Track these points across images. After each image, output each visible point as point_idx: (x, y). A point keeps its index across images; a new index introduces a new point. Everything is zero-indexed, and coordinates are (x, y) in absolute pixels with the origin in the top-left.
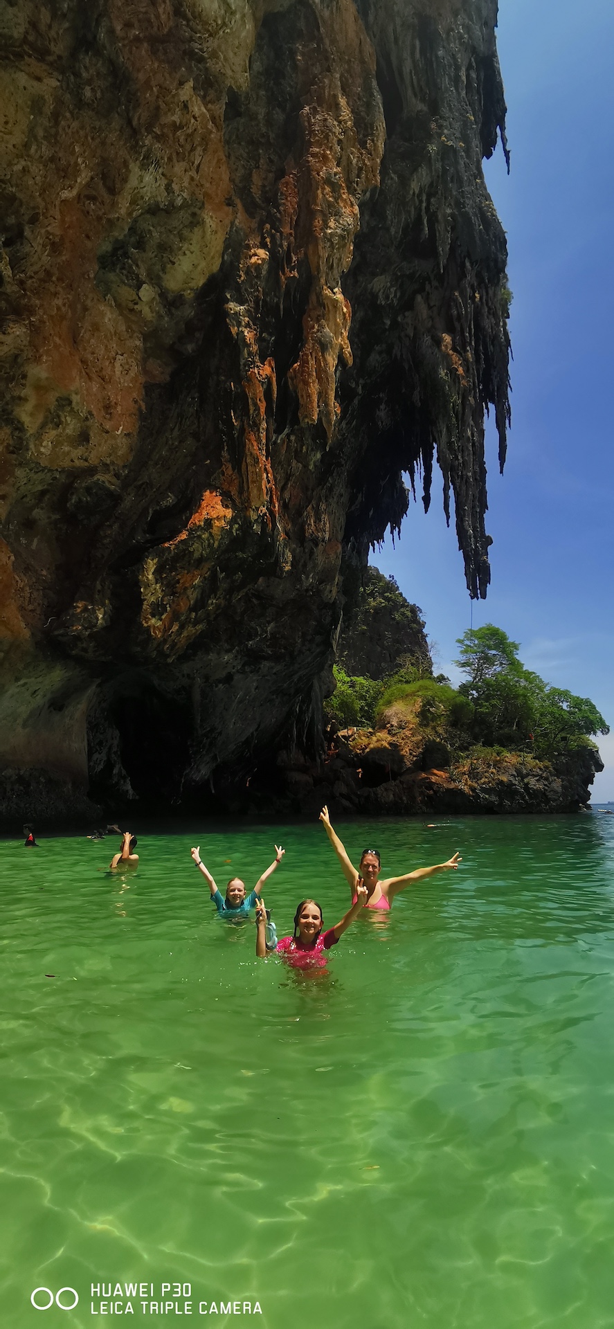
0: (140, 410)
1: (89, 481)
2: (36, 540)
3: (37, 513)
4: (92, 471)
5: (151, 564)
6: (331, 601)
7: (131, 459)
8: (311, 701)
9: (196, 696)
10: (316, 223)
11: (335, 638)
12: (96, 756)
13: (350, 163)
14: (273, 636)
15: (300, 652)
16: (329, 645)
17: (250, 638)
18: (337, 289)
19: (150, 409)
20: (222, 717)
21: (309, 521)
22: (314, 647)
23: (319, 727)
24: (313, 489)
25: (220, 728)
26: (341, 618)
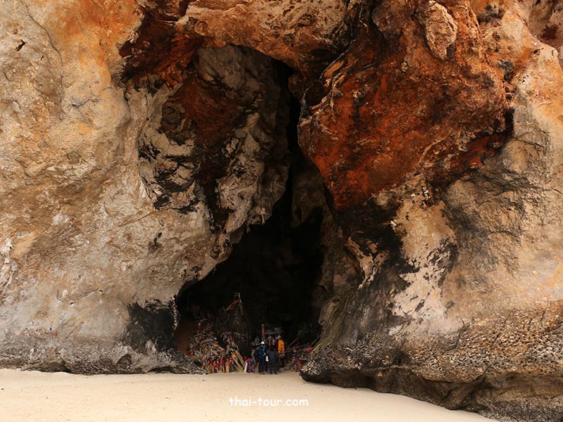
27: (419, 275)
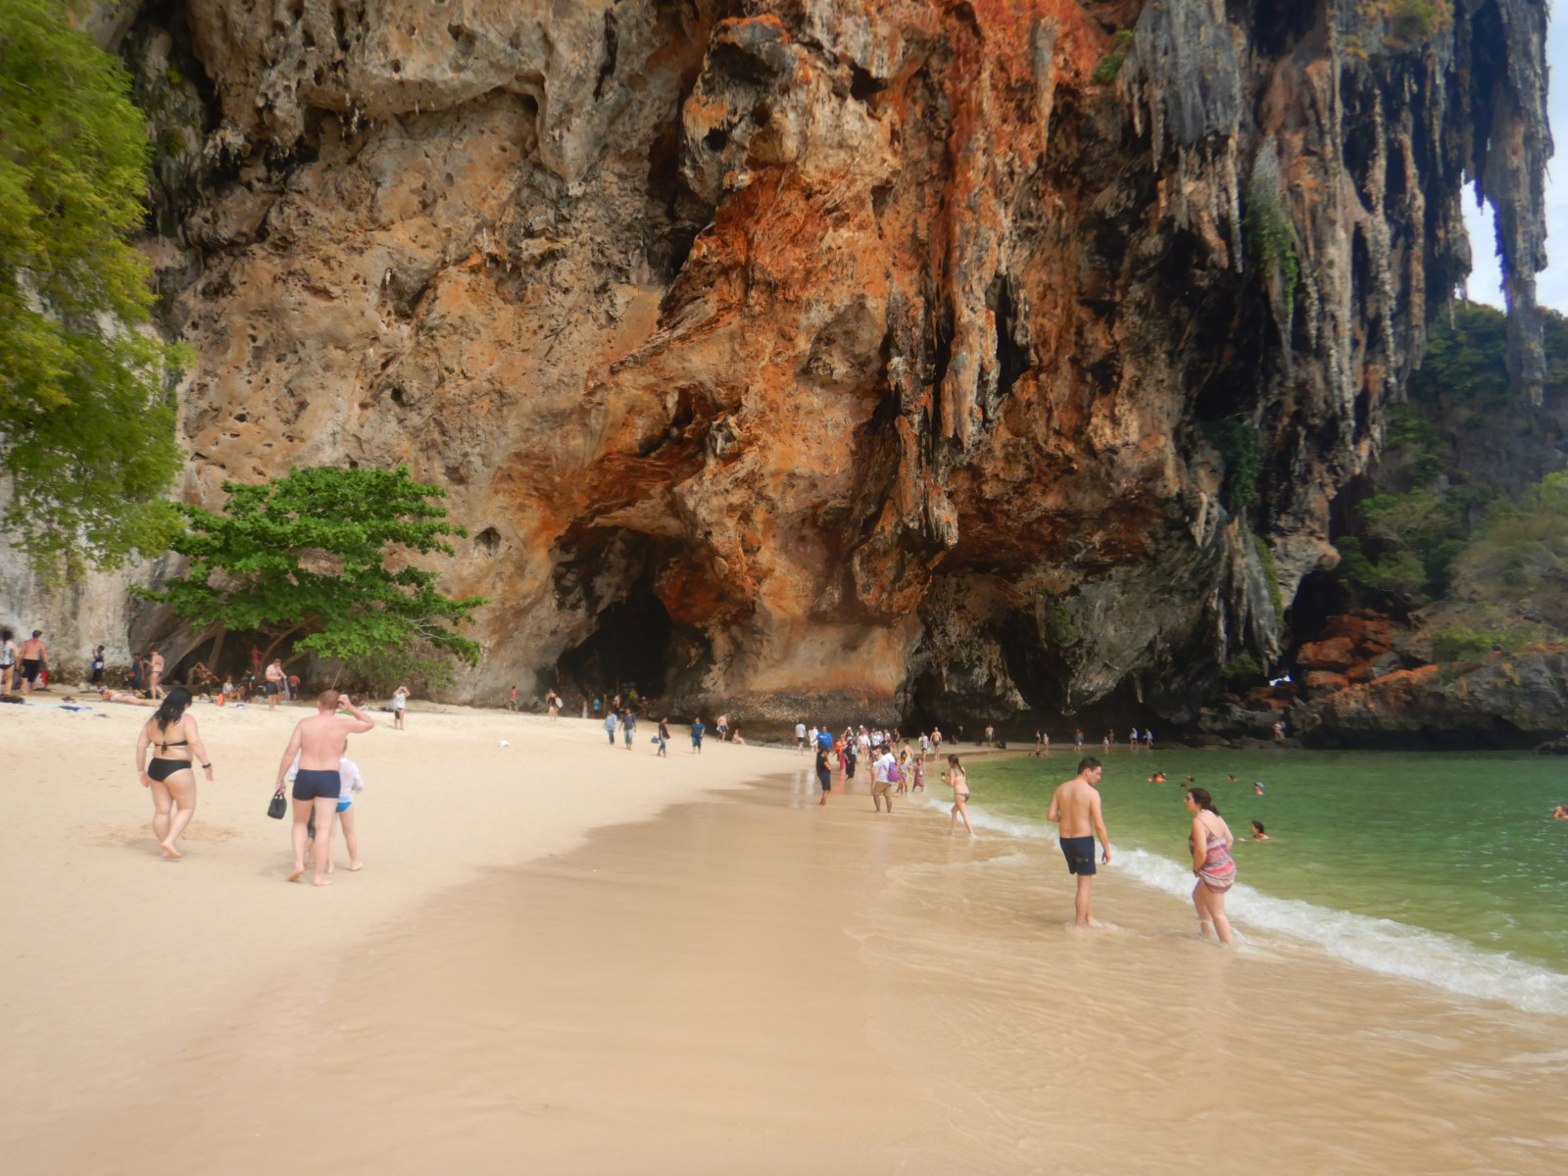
0: (851, 451)
1: (826, 507)
2: (809, 548)
3: (804, 531)
4: (825, 502)
5: (858, 561)
6: (1174, 494)
7: (851, 483)
8: (1240, 592)
9: (1040, 612)
10: (954, 261)
11: (1198, 530)
12: (977, 671)
13: (995, 168)
14: (1105, 544)
15: (1158, 551)
16: (1192, 538)
17: (1074, 552)
18: (981, 306)
19: (859, 445)
20: (1085, 627)
21: (1100, 432)
22: (1176, 543)
23: (1262, 622)
24: (1089, 407)
25: (1089, 638)
26: (1205, 506)
27: (717, 667)
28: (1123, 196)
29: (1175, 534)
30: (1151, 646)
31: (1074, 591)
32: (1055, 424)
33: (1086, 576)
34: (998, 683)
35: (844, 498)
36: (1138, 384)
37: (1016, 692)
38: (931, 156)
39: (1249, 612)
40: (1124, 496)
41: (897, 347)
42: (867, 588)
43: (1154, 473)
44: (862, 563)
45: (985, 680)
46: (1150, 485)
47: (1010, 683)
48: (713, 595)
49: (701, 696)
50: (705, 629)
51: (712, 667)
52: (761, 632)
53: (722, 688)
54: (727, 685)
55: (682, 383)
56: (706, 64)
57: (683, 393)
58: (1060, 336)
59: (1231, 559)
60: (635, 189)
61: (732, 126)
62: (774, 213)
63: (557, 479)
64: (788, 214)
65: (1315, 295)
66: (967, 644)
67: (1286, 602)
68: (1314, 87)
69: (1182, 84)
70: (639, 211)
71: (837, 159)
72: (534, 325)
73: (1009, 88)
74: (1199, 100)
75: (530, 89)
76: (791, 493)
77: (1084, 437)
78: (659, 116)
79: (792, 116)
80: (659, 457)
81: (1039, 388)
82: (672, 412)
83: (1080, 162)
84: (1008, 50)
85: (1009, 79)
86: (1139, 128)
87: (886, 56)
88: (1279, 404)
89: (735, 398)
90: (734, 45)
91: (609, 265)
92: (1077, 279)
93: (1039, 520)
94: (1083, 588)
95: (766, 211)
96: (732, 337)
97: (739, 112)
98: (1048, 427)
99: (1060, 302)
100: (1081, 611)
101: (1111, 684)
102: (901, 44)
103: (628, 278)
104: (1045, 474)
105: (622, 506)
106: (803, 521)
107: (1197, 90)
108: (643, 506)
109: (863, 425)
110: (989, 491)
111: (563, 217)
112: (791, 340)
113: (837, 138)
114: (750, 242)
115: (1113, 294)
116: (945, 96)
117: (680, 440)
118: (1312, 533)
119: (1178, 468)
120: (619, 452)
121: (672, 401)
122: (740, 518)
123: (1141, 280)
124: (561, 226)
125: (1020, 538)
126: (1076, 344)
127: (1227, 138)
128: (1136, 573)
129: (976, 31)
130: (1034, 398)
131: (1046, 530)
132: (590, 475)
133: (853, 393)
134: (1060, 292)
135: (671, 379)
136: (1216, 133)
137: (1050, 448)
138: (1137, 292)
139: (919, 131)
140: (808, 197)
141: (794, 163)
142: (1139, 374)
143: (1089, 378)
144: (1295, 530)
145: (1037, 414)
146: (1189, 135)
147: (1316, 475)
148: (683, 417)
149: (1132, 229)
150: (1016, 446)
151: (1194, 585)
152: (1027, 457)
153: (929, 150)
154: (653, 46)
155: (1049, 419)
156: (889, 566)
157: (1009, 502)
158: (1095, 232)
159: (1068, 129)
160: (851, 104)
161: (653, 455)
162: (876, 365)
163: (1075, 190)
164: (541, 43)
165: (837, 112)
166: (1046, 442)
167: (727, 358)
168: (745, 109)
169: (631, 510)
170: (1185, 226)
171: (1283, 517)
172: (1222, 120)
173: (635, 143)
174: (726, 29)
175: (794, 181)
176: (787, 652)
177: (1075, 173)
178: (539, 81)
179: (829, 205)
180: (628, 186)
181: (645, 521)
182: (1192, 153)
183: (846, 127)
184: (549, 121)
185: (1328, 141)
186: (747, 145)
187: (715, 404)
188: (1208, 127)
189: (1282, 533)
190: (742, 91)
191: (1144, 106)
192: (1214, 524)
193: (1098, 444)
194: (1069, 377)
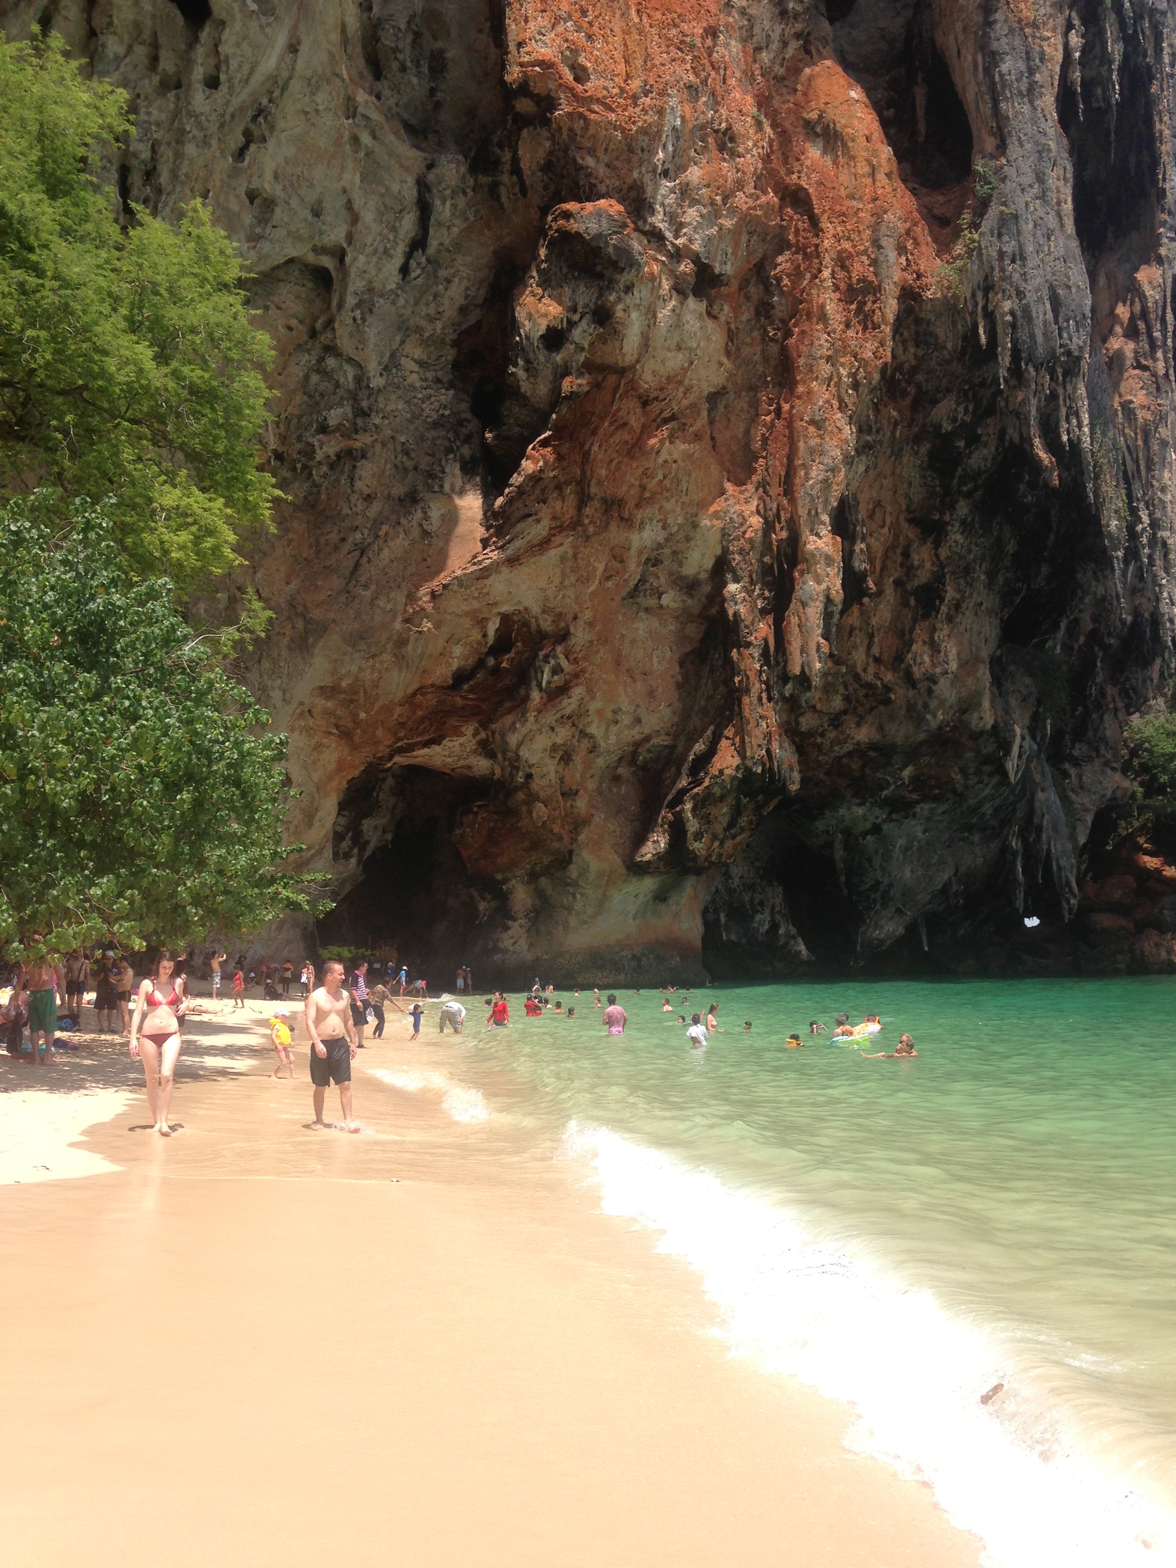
0: (677, 683)
1: (647, 746)
2: (623, 788)
3: (620, 771)
4: (647, 739)
5: (688, 806)
6: (989, 726)
7: (676, 719)
8: (1039, 829)
9: (839, 853)
10: (798, 481)
11: (1011, 765)
12: (758, 917)
13: (840, 378)
14: (914, 779)
15: (966, 787)
16: (1005, 774)
17: (882, 789)
18: (824, 531)
19: (685, 676)
20: (883, 869)
21: (919, 660)
22: (986, 779)
23: (1063, 862)
24: (911, 632)
25: (886, 881)
26: (1018, 739)
27: (517, 924)
28: (961, 409)
29: (987, 768)
30: (945, 889)
31: (876, 829)
32: (875, 650)
33: (890, 814)
34: (781, 931)
35: (667, 734)
36: (957, 606)
37: (800, 940)
38: (766, 360)
39: (1049, 850)
40: (940, 728)
41: (733, 571)
42: (698, 836)
43: (968, 705)
44: (694, 810)
45: (766, 927)
46: (965, 717)
47: (793, 930)
48: (527, 844)
49: (497, 957)
50: (506, 881)
51: (510, 923)
52: (575, 884)
53: (526, 948)
54: (531, 945)
55: (504, 609)
56: (543, 252)
57: (505, 618)
58: (886, 556)
59: (1033, 795)
60: (438, 381)
61: (571, 324)
62: (611, 424)
63: (363, 715)
64: (625, 424)
65: (1146, 519)
66: (750, 887)
67: (1082, 840)
68: (1145, 296)
69: (1031, 297)
70: (445, 408)
71: (675, 361)
72: (334, 537)
73: (850, 287)
74: (1050, 316)
75: (327, 262)
76: (614, 729)
77: (903, 666)
78: (466, 297)
79: (634, 315)
80: (469, 692)
81: (862, 613)
82: (491, 639)
83: (915, 370)
84: (847, 245)
85: (850, 278)
86: (983, 339)
87: (730, 251)
88: (1076, 621)
89: (562, 625)
90: (578, 234)
91: (416, 468)
92: (907, 496)
93: (850, 754)
94: (885, 827)
95: (603, 419)
96: (563, 558)
97: (580, 310)
98: (868, 654)
99: (888, 520)
100: (881, 851)
101: (901, 931)
102: (744, 238)
103: (442, 486)
104: (862, 705)
105: (427, 744)
106: (620, 759)
107: (1048, 306)
108: (451, 744)
109: (692, 652)
110: (807, 722)
111: (362, 409)
112: (622, 561)
113: (676, 339)
114: (586, 455)
115: (942, 513)
116: (782, 293)
117: (496, 671)
118: (1106, 764)
119: (992, 701)
120: (433, 685)
121: (492, 627)
122: (562, 758)
123: (968, 495)
124: (360, 421)
125: (828, 773)
126: (902, 565)
127: (1079, 359)
128: (940, 811)
129: (814, 222)
130: (857, 624)
131: (855, 765)
132: (398, 710)
133: (677, 618)
134: (889, 509)
135: (495, 604)
136: (1069, 353)
137: (869, 677)
138: (963, 508)
139: (752, 330)
140: (645, 404)
141: (632, 367)
142: (958, 596)
143: (912, 602)
144: (1090, 759)
145: (858, 641)
146: (1041, 351)
147: (1109, 698)
148: (502, 644)
149: (968, 446)
150: (836, 675)
151: (994, 823)
152: (846, 687)
153: (763, 351)
154: (466, 219)
155: (869, 647)
156: (722, 813)
157: (822, 735)
158: (928, 446)
159: (906, 334)
160: (692, 303)
161: (465, 687)
162: (707, 589)
163: (908, 400)
164: (344, 211)
165: (677, 311)
166: (865, 670)
167: (557, 581)
168: (586, 306)
169: (436, 748)
170: (1016, 440)
171: (1077, 746)
172: (1075, 339)
173: (439, 325)
174: (567, 215)
175: (633, 385)
176: (601, 904)
177: (909, 382)
178: (340, 255)
179: (666, 414)
180: (430, 375)
181: (449, 760)
182: (1043, 372)
183: (686, 327)
184: (351, 301)
185: (1159, 354)
186: (586, 346)
187: (539, 631)
188: (1061, 346)
189: (1076, 763)
190: (582, 288)
191: (990, 317)
192: (1024, 757)
193: (917, 672)
194: (892, 600)
